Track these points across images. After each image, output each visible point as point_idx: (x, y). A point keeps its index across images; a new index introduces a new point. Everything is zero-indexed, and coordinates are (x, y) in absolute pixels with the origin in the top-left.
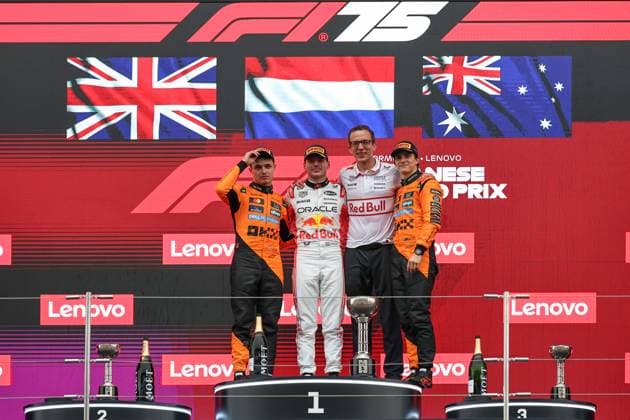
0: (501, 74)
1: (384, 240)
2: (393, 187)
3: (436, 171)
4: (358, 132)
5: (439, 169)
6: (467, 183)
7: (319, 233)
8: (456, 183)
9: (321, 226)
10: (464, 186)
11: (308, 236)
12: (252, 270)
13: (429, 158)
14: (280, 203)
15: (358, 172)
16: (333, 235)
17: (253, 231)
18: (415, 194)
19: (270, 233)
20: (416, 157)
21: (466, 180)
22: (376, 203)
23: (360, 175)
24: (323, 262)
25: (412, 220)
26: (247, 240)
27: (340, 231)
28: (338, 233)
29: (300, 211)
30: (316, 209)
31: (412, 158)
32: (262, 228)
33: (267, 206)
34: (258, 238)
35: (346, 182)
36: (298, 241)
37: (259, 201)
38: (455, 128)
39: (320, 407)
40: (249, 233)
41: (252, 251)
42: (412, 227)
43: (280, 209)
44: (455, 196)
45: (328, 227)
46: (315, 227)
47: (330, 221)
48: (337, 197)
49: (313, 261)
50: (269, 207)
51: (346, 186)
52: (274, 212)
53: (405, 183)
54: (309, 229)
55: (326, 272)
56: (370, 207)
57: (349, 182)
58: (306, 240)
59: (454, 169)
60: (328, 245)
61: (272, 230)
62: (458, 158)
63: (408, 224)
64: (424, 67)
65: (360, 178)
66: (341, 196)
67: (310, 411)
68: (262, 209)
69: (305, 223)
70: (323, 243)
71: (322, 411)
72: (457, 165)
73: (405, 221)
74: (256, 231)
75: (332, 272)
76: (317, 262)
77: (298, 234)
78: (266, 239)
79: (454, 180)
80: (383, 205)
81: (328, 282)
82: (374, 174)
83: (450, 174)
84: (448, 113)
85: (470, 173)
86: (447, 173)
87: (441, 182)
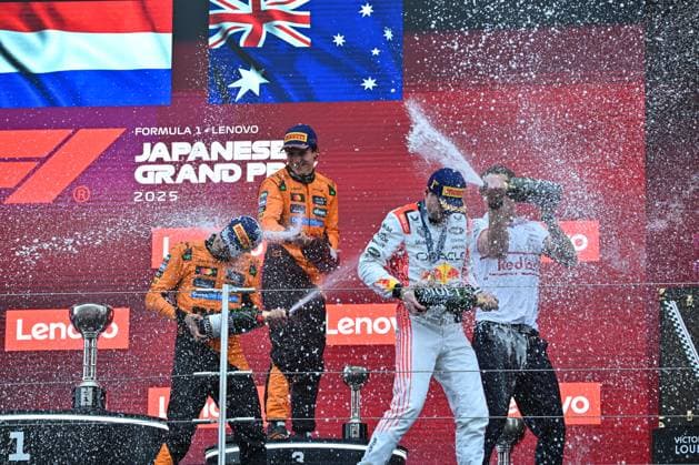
0: (312, 20)
3: (224, 146)
5: (229, 144)
6: (265, 162)
8: (251, 161)
10: (262, 165)
13: (217, 130)
21: (265, 157)
38: (250, 91)
39: (25, 452)
44: (250, 179)
59: (248, 143)
62: (254, 129)
64: (211, 12)
67: (12, 457)
71: (27, 457)
72: (253, 138)
79: (248, 157)
83: (243, 151)
84: (242, 71)
85: (269, 148)
86: (239, 150)
87: (232, 161)
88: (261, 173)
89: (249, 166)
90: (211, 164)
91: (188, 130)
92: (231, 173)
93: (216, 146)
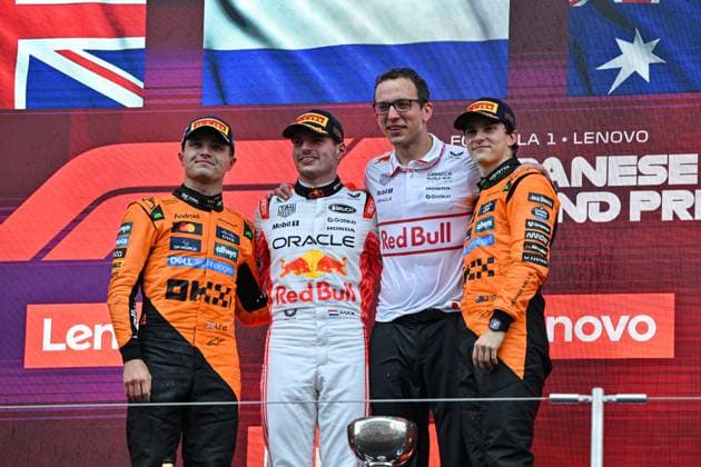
1: (449, 303)
2: (468, 194)
3: (593, 165)
4: (390, 84)
5: (600, 160)
6: (659, 189)
7: (315, 291)
8: (637, 188)
9: (320, 276)
10: (653, 194)
11: (292, 296)
12: (172, 369)
13: (581, 138)
14: (239, 231)
15: (397, 164)
16: (345, 294)
17: (177, 289)
18: (498, 205)
19: (213, 293)
20: (510, 130)
21: (659, 181)
22: (431, 228)
23: (398, 170)
24: (322, 351)
25: (491, 260)
26: (164, 307)
27: (362, 287)
28: (357, 292)
29: (278, 244)
30: (311, 240)
31: (499, 133)
32: (195, 284)
33: (209, 236)
34: (188, 303)
35: (376, 187)
36: (274, 308)
37: (191, 228)
38: (635, 75)
40: (169, 295)
41: (173, 330)
42: (491, 273)
43: (237, 241)
44: (635, 216)
45: (335, 279)
46: (307, 277)
47: (339, 266)
48: (358, 216)
49: (302, 350)
50: (213, 238)
51: (374, 194)
52: (221, 250)
53: (486, 183)
54: (295, 283)
55: (327, 372)
56: (419, 237)
57: (380, 188)
58: (289, 306)
59: (633, 159)
60: (333, 315)
61: (218, 287)
62: (642, 136)
63: (485, 268)
65: (399, 177)
66: (367, 215)
68: (197, 244)
69: (288, 269)
70: (322, 310)
72: (639, 151)
73: (479, 261)
74: (184, 289)
75: (342, 371)
76: (312, 351)
77: (273, 293)
78: (204, 305)
79: (632, 182)
80: (445, 232)
81: (332, 394)
82: (427, 168)
83: (624, 171)
84: (622, 44)
85: (666, 167)
86: (616, 169)
87: (606, 188)
88: (652, 207)
89: (633, 194)
90: (572, 193)
91: (534, 139)
92: (604, 207)
93: (579, 164)
